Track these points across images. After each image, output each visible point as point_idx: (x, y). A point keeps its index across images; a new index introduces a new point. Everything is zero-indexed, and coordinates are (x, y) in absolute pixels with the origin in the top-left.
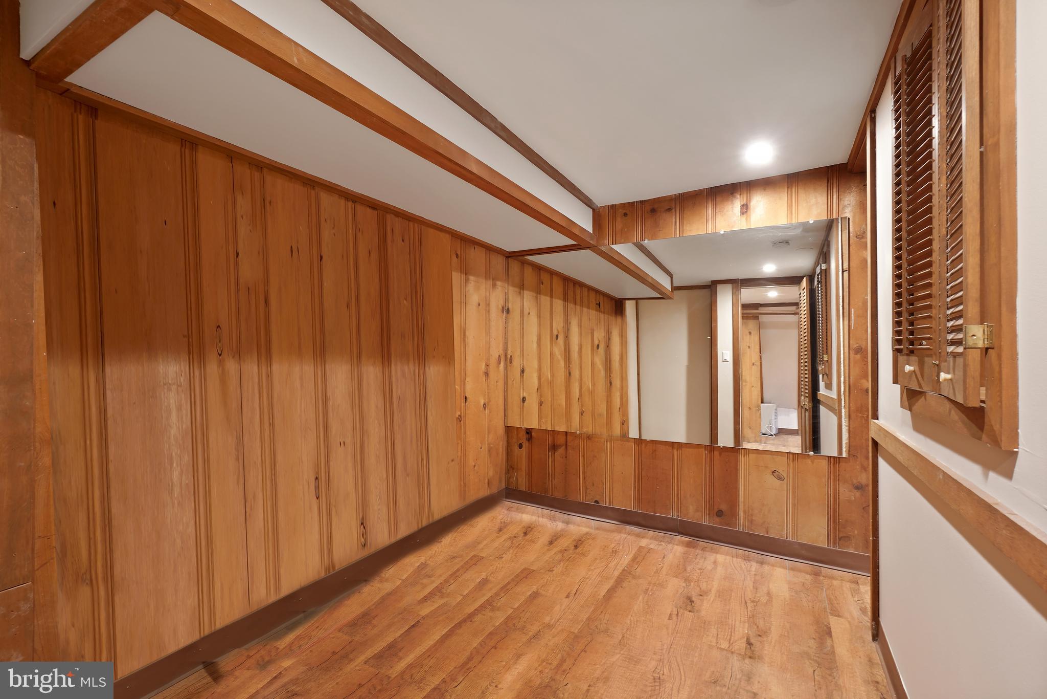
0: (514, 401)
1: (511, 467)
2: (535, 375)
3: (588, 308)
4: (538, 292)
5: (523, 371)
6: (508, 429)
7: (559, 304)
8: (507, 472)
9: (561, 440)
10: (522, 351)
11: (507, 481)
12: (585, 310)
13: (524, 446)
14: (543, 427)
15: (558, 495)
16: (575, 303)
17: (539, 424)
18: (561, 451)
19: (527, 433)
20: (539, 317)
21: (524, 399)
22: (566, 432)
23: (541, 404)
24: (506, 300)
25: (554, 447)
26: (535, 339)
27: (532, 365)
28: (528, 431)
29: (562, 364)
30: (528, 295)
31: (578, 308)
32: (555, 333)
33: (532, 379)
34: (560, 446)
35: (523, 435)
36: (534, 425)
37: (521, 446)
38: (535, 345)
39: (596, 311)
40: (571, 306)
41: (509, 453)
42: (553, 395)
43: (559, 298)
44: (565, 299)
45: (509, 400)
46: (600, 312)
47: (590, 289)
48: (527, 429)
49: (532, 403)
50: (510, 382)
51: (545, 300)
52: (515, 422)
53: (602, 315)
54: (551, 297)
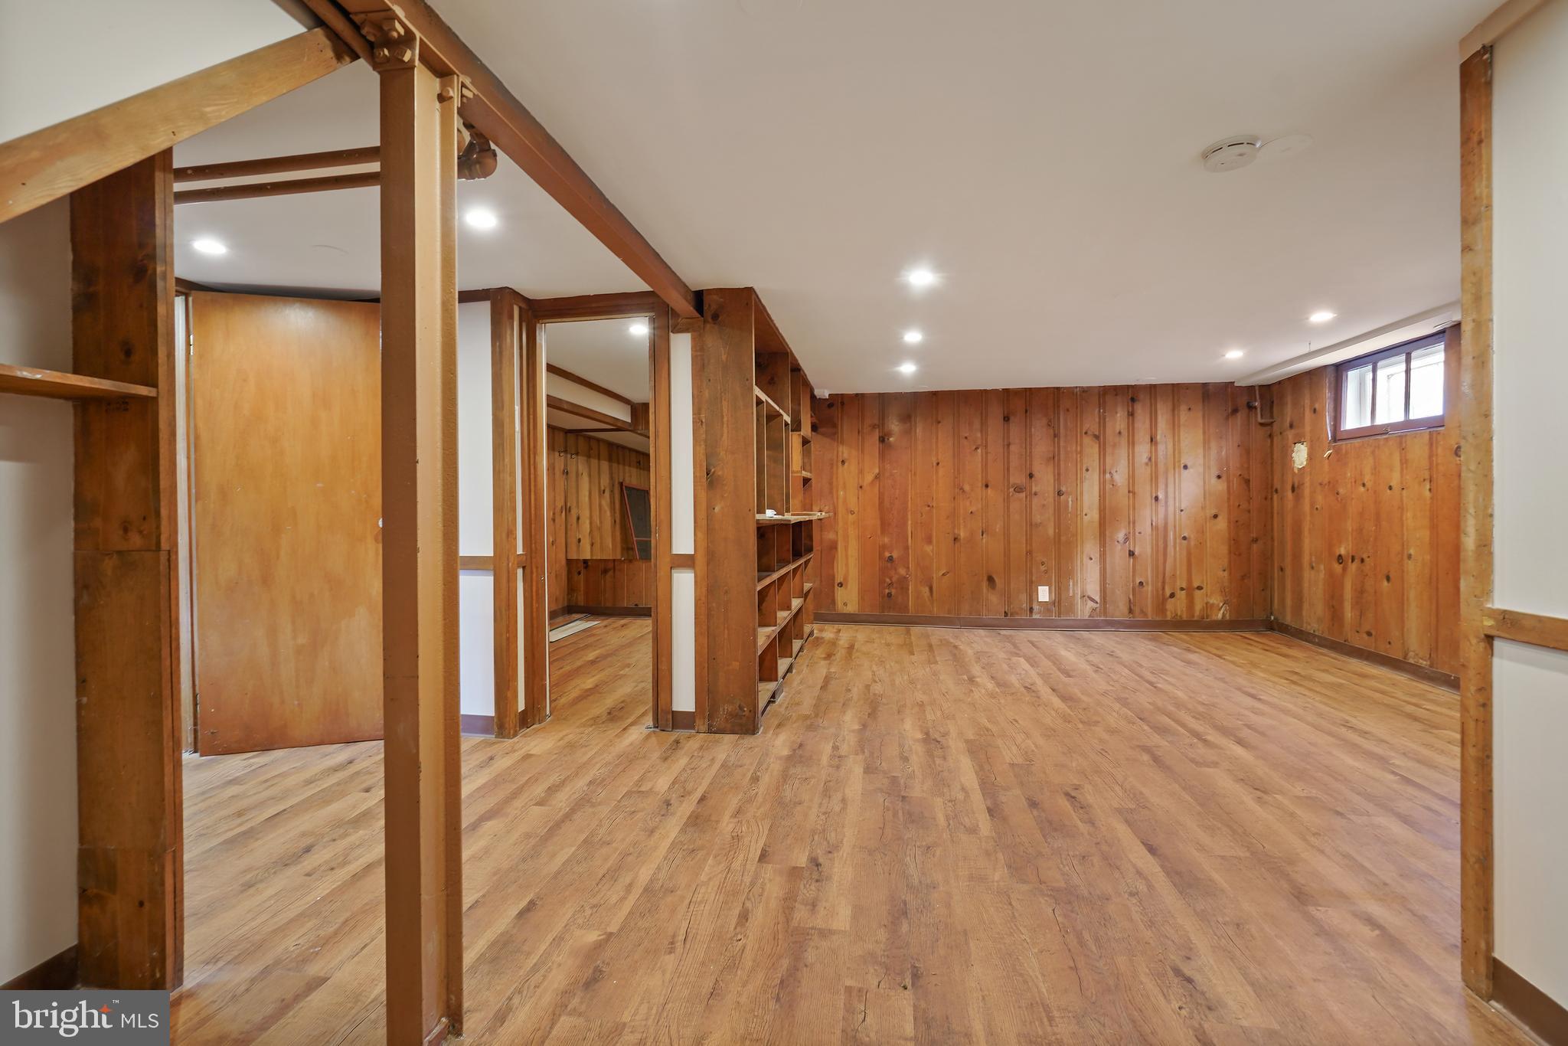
0: (573, 541)
1: (571, 589)
2: (588, 522)
3: (630, 466)
4: (589, 456)
5: (578, 518)
6: (569, 562)
7: (605, 465)
8: (568, 594)
9: (611, 565)
10: (578, 502)
11: (569, 600)
12: (627, 468)
13: (582, 572)
14: (594, 558)
15: (609, 604)
16: (618, 463)
17: (592, 555)
18: (611, 573)
19: (584, 563)
20: (590, 476)
21: (579, 540)
22: (614, 560)
23: (592, 545)
24: (566, 465)
25: (605, 571)
26: (587, 493)
27: (585, 514)
28: (585, 562)
29: (608, 513)
30: (581, 459)
31: (621, 466)
32: (603, 488)
33: (586, 526)
34: (610, 570)
35: (581, 565)
36: (588, 557)
37: (579, 573)
38: (587, 499)
39: (637, 468)
40: (615, 465)
41: (569, 579)
42: (601, 538)
43: (605, 460)
44: (610, 460)
45: (569, 540)
46: (640, 469)
47: (631, 450)
48: (584, 560)
49: (586, 544)
50: (569, 527)
51: (594, 462)
52: (573, 556)
53: (642, 471)
54: (599, 459)
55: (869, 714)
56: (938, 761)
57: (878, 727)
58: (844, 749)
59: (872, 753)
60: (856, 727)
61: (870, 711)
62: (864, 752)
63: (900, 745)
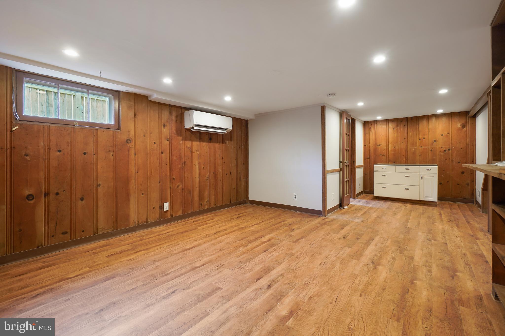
55: (408, 293)
56: (379, 255)
57: (403, 279)
58: (425, 270)
59: (409, 264)
60: (418, 283)
61: (407, 296)
62: (414, 265)
63: (393, 265)
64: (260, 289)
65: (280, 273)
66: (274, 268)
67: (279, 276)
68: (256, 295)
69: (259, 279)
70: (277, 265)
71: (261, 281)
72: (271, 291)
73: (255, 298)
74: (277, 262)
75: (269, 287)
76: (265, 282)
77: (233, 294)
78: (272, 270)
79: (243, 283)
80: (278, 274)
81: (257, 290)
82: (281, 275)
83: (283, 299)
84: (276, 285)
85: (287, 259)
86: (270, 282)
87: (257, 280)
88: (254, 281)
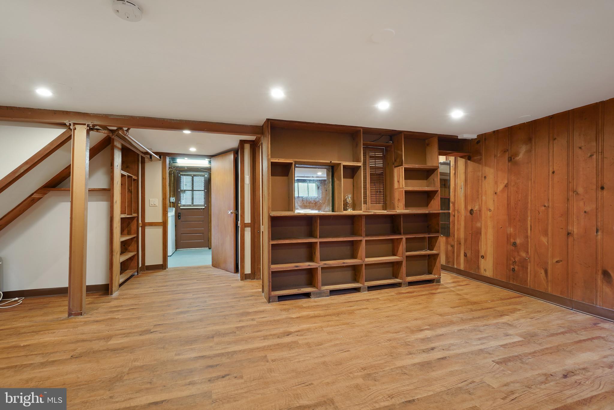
64: (443, 350)
65: (410, 356)
66: (414, 365)
67: (414, 354)
68: (450, 347)
69: (442, 358)
70: (406, 367)
71: (441, 356)
72: (433, 345)
73: (453, 345)
74: (404, 372)
75: (433, 349)
76: (435, 353)
77: (477, 353)
78: (419, 364)
79: (465, 360)
80: (414, 356)
81: (448, 350)
82: (410, 354)
83: (422, 338)
84: (424, 348)
85: (384, 371)
86: (430, 352)
87: (446, 358)
88: (450, 358)
